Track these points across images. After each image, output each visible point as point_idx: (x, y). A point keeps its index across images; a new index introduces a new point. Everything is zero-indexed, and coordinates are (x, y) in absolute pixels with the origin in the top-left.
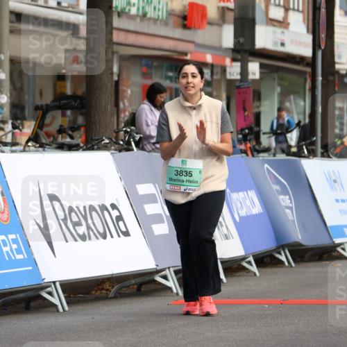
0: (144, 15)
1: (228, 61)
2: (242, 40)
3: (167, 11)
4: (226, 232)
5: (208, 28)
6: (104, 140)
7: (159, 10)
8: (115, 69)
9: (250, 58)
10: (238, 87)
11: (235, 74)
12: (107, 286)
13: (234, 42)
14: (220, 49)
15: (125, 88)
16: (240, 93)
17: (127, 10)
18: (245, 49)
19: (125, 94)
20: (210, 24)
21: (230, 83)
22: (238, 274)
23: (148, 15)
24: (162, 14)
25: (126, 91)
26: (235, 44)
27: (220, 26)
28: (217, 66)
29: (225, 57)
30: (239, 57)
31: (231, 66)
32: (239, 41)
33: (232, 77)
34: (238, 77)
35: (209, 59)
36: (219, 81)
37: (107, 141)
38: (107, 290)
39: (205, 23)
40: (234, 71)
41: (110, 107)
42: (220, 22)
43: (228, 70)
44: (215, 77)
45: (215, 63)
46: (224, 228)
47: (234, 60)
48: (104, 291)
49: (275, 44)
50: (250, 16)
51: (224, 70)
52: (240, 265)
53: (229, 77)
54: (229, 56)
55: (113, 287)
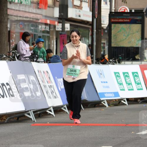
0: (21, 3)
1: (56, 23)
2: (62, 14)
3: (30, 1)
4: (55, 95)
5: (48, 9)
6: (3, 56)
7: (27, 1)
8: (9, 26)
9: (66, 22)
10: (61, 34)
11: (59, 28)
12: (4, 118)
13: (59, 15)
14: (53, 18)
15: (13, 34)
16: (61, 37)
17: (14, 1)
18: (63, 18)
19: (13, 36)
20: (49, 7)
21: (57, 32)
22: (60, 113)
23: (23, 3)
24: (29, 2)
25: (13, 35)
26: (60, 16)
27: (53, 8)
28: (52, 25)
29: (55, 21)
30: (61, 21)
31: (58, 25)
32: (61, 14)
33: (58, 30)
34: (61, 30)
35: (48, 22)
36: (53, 31)
37: (5, 56)
38: (4, 119)
39: (47, 6)
40: (59, 27)
41: (6, 42)
42: (53, 6)
43: (57, 27)
44: (51, 30)
45: (51, 24)
46: (54, 93)
47: (59, 22)
48: (3, 120)
49: (76, 16)
50: (66, 4)
51: (55, 27)
52: (61, 109)
53: (57, 30)
54: (57, 21)
55: (7, 118)
